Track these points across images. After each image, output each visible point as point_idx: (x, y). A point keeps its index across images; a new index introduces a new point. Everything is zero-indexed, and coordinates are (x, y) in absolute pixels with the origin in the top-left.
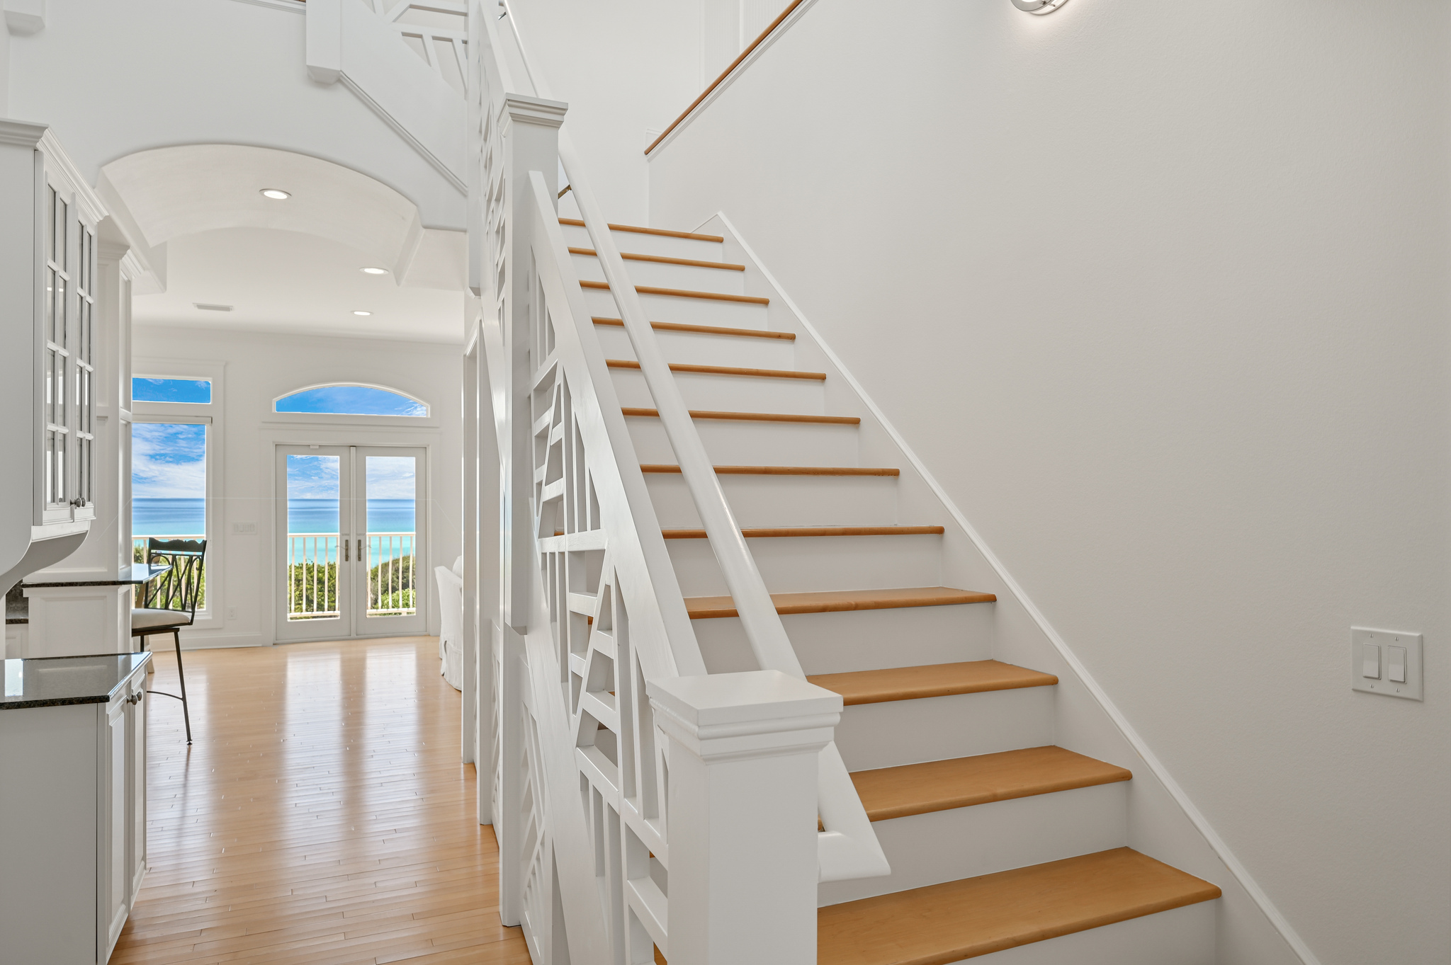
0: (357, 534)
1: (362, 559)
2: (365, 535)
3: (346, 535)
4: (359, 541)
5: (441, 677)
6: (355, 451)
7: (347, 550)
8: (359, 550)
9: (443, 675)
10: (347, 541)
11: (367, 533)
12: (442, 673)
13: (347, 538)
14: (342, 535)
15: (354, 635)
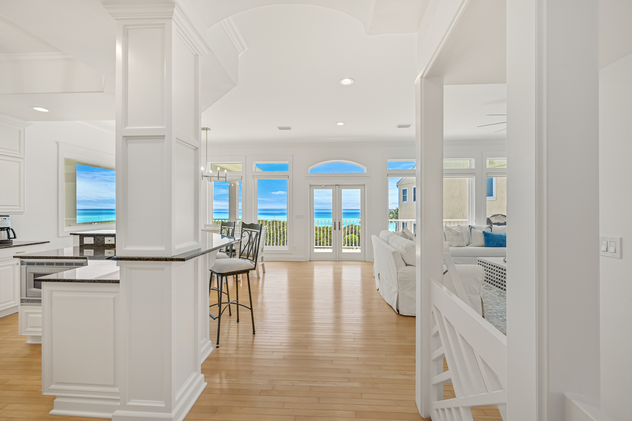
0: (339, 220)
1: (340, 229)
2: (342, 220)
3: (335, 220)
4: (340, 222)
5: (377, 291)
6: (337, 188)
7: (335, 226)
8: (339, 226)
9: (378, 290)
10: (335, 222)
11: (342, 219)
12: (377, 289)
13: (335, 221)
14: (333, 220)
15: (337, 259)
